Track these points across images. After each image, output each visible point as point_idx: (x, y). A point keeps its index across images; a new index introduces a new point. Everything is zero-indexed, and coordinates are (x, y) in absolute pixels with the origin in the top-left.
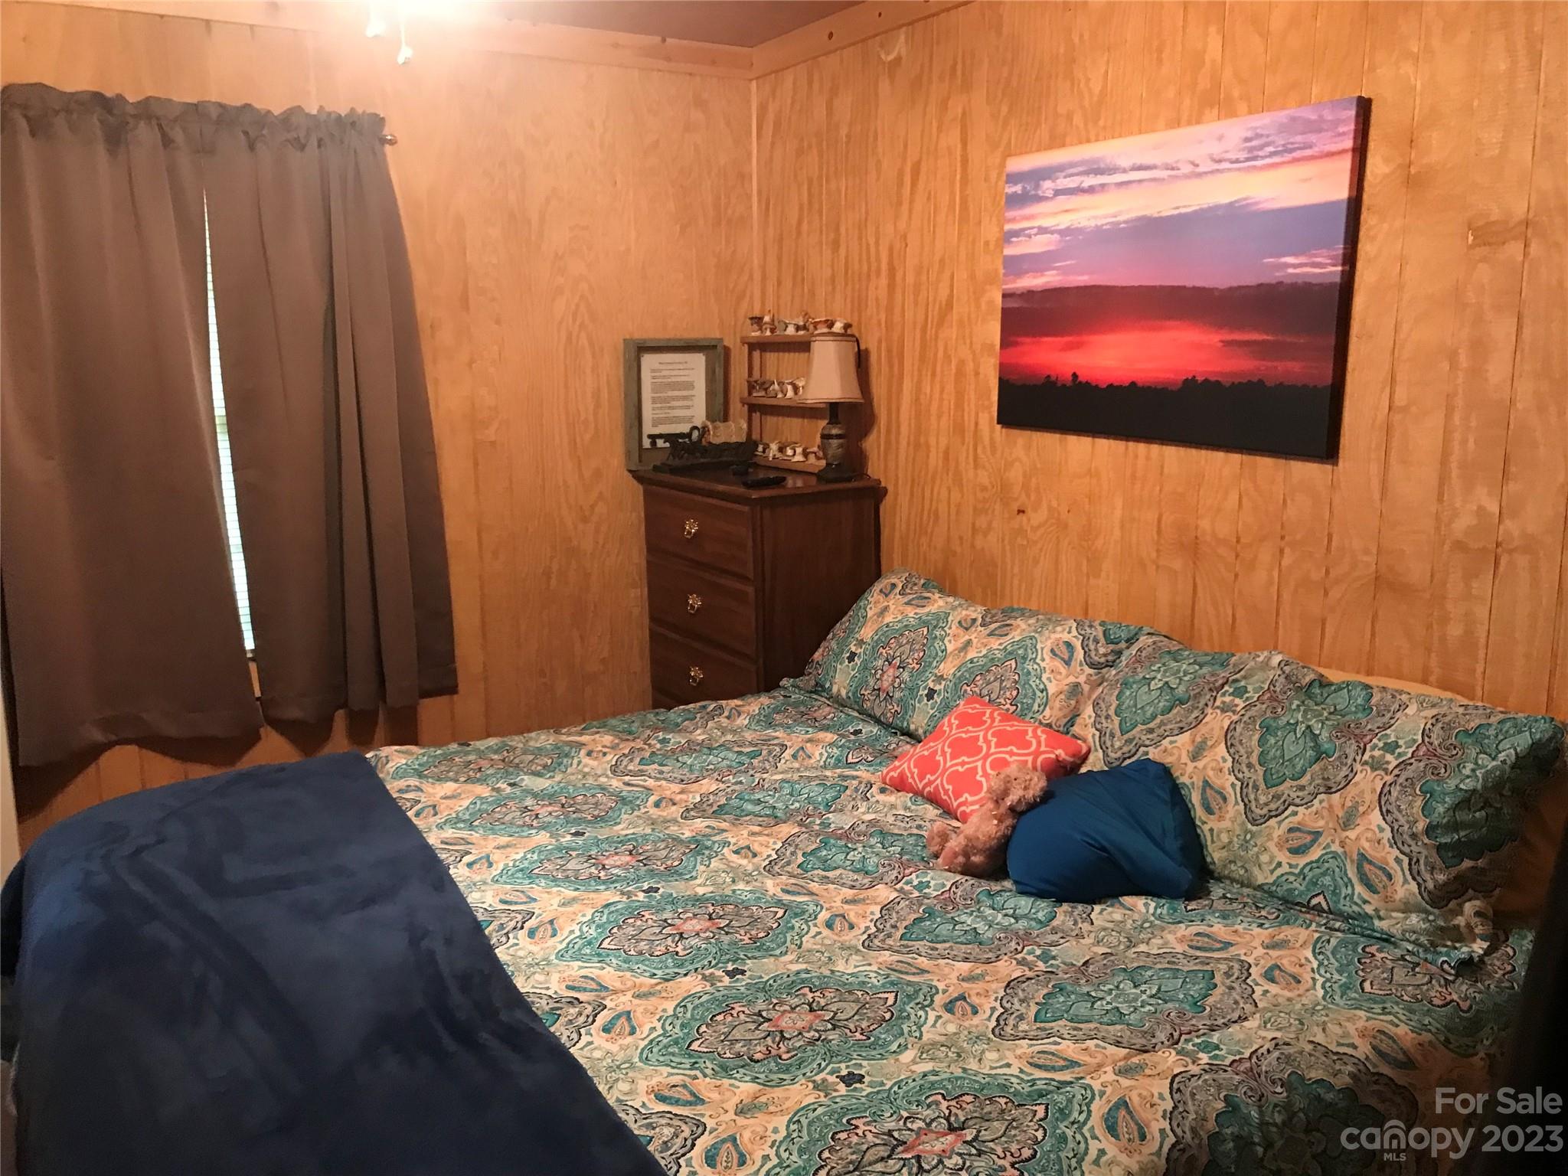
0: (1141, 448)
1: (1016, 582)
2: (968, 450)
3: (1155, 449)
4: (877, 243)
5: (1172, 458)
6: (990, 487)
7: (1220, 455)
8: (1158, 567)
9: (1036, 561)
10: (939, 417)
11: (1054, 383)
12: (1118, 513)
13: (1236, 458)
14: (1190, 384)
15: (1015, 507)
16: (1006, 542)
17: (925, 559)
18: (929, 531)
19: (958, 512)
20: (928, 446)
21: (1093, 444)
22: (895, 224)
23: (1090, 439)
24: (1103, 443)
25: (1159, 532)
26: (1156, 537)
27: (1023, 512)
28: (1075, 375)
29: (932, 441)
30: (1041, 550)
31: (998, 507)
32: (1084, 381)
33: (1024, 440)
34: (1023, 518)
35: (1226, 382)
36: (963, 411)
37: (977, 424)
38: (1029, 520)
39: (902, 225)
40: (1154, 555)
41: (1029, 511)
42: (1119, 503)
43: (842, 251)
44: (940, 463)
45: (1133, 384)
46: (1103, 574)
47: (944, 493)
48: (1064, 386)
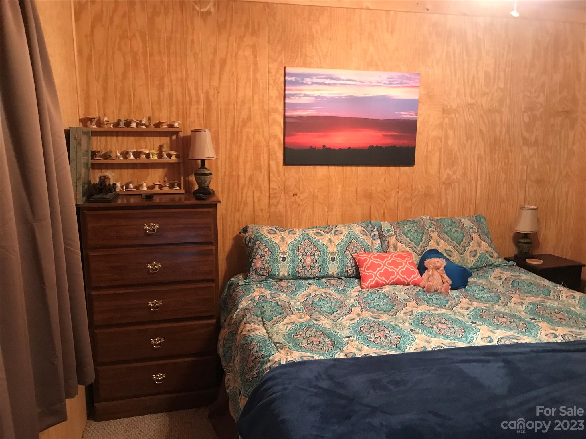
0: (349, 168)
1: (293, 221)
2: (264, 176)
3: (354, 168)
4: (196, 89)
5: (361, 170)
6: (277, 188)
7: (377, 168)
8: (356, 204)
9: (303, 211)
10: (245, 163)
11: (314, 149)
12: (340, 190)
13: (383, 168)
14: (371, 148)
15: (292, 194)
16: (288, 207)
17: (239, 222)
18: (241, 209)
19: (259, 200)
20: (238, 176)
21: (328, 168)
22: (210, 83)
23: (327, 167)
24: (332, 168)
25: (356, 193)
26: (355, 195)
27: (296, 195)
28: (324, 146)
29: (241, 174)
30: (306, 207)
31: (283, 195)
32: (328, 148)
33: (294, 171)
34: (297, 197)
35: (384, 146)
36: (260, 160)
37: (269, 165)
38: (299, 197)
39: (215, 83)
40: (355, 200)
41: (298, 195)
42: (340, 186)
43: (167, 91)
44: (247, 182)
45: (349, 148)
46: (334, 210)
47: (250, 194)
48: (319, 149)
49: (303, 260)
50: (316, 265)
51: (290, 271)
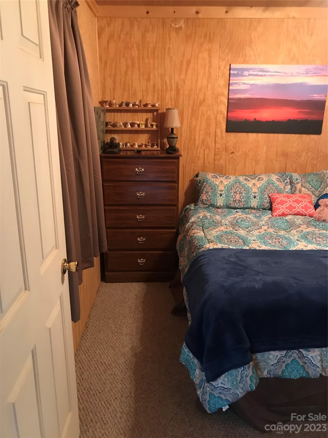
0: (272, 135)
1: (230, 170)
2: (212, 139)
3: (276, 135)
4: (170, 81)
5: (281, 137)
6: (221, 148)
7: (293, 135)
8: (276, 161)
9: (238, 165)
10: (200, 131)
11: (248, 121)
12: (265, 150)
13: (297, 135)
14: (289, 121)
15: (230, 152)
16: (227, 161)
17: (194, 170)
18: (195, 162)
19: (208, 156)
20: (195, 139)
21: (257, 135)
22: (179, 76)
23: (256, 134)
24: (260, 135)
25: (277, 153)
26: (276, 154)
27: (233, 153)
28: (255, 119)
29: (197, 138)
30: (240, 161)
31: (224, 153)
32: (258, 120)
33: (233, 136)
34: (234, 155)
35: (299, 120)
36: (210, 128)
37: (216, 132)
38: (235, 155)
39: (183, 77)
40: (275, 158)
41: (235, 153)
42: (265, 147)
43: (152, 83)
44: (200, 143)
45: (273, 121)
46: (260, 164)
47: (202, 152)
48: (251, 121)
49: (234, 196)
50: (243, 200)
51: (225, 202)
